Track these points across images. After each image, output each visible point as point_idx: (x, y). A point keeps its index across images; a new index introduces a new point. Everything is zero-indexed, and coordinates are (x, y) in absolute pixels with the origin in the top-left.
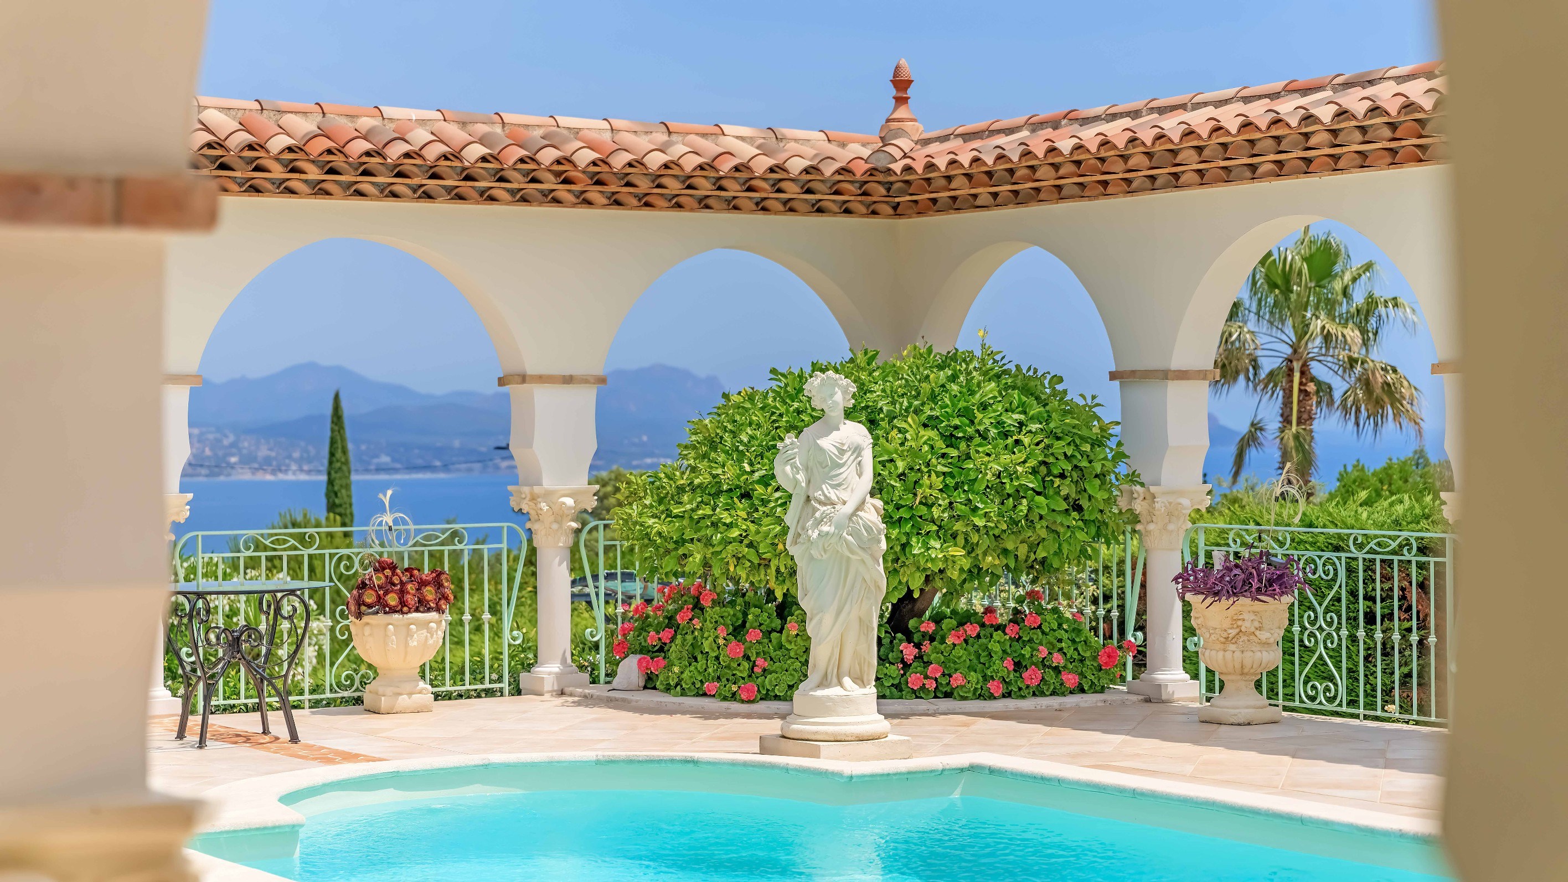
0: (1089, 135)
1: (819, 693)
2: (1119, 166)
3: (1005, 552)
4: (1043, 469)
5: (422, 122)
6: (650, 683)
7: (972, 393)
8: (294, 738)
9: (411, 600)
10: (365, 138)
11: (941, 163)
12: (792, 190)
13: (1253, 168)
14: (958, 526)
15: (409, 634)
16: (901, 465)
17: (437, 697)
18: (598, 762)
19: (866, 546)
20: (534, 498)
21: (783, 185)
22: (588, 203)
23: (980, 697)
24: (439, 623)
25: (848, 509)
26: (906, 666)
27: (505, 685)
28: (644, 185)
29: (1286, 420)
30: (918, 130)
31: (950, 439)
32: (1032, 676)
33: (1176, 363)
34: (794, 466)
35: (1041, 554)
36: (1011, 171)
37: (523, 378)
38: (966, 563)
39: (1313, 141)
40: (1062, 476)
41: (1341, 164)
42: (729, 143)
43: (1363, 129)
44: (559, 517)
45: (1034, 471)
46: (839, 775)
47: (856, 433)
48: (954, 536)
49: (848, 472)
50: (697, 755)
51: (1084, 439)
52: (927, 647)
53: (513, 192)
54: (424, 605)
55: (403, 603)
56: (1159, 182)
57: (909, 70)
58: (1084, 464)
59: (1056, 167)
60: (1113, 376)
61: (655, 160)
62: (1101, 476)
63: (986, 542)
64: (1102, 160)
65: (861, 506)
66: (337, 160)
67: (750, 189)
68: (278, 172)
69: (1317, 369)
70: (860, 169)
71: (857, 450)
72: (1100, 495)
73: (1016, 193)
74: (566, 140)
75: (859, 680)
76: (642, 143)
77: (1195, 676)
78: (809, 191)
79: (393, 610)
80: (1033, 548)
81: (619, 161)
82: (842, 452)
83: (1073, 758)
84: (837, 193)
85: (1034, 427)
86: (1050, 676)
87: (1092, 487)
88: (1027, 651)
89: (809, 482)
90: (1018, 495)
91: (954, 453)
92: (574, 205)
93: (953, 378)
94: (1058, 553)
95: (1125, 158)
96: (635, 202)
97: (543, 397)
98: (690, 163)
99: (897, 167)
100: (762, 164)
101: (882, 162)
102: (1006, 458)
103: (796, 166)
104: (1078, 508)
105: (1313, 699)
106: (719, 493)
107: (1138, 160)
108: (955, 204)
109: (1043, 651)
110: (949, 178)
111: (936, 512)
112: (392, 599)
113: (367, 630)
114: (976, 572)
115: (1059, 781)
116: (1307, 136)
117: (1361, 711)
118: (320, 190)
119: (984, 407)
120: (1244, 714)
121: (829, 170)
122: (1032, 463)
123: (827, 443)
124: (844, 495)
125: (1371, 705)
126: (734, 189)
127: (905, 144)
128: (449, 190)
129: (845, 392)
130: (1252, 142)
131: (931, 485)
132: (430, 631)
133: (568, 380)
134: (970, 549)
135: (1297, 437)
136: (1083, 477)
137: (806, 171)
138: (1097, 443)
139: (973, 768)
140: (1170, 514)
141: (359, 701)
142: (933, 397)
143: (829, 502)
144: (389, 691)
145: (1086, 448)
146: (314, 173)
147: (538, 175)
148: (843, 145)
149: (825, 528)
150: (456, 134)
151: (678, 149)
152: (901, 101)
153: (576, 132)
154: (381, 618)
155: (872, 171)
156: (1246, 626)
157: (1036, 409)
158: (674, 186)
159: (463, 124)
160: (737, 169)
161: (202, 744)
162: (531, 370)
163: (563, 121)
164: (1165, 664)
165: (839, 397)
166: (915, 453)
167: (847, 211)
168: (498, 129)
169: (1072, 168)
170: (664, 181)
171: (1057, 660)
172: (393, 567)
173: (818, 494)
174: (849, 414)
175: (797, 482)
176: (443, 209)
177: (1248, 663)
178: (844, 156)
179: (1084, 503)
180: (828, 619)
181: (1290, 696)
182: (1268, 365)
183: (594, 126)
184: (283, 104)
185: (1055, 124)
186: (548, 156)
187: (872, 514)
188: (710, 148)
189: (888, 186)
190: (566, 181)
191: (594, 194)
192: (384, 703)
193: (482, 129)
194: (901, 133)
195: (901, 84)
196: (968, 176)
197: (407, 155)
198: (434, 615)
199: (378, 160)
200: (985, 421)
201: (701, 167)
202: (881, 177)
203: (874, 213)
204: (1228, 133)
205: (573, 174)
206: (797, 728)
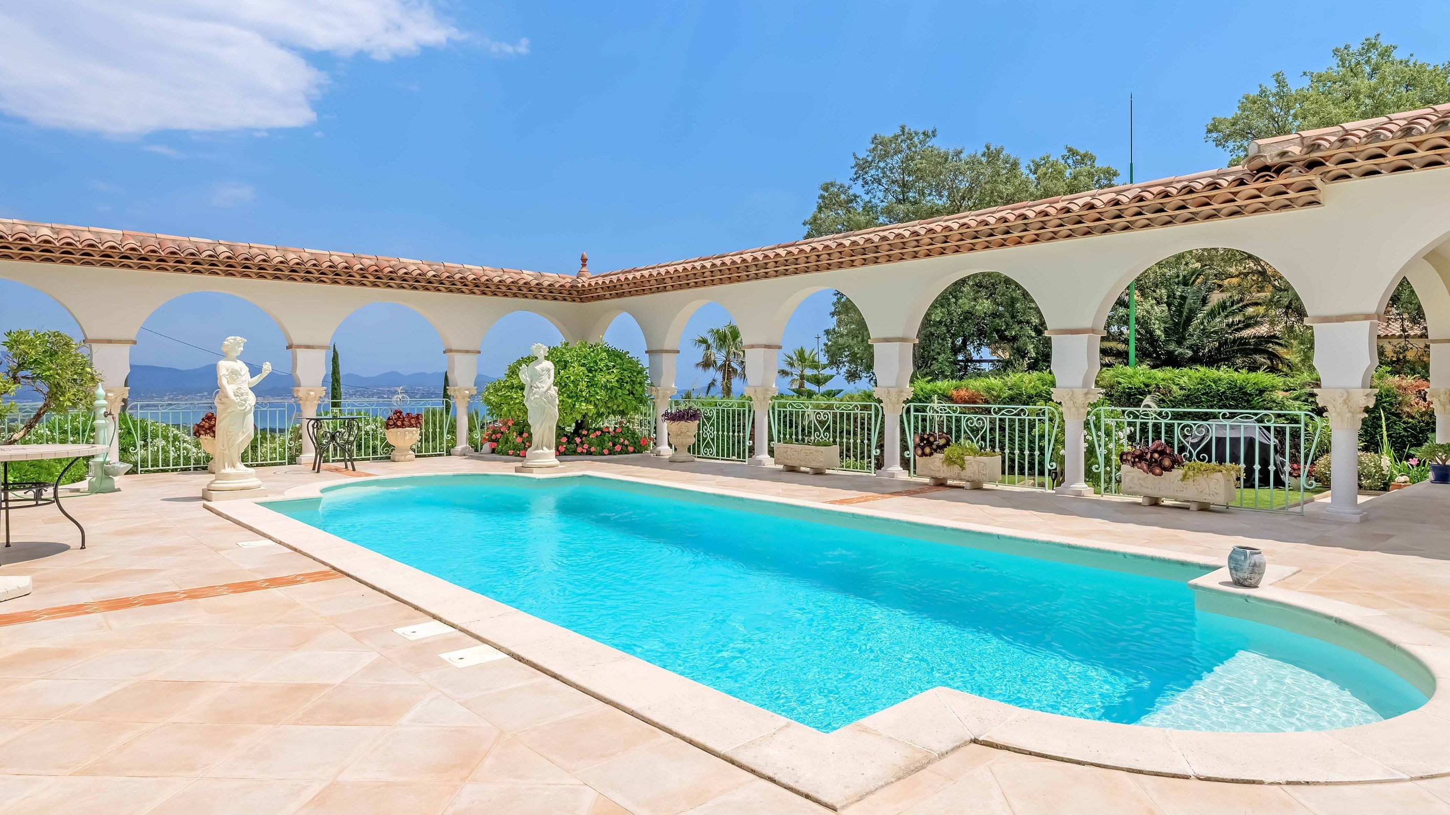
0: (638, 275)
1: (536, 451)
2: (647, 284)
3: (609, 407)
4: (620, 381)
5: (414, 264)
6: (493, 451)
7: (598, 355)
8: (354, 470)
9: (406, 423)
10: (391, 267)
11: (593, 284)
12: (545, 292)
13: (688, 284)
14: (591, 399)
15: (405, 435)
16: (572, 378)
17: (417, 456)
18: (454, 476)
19: (550, 401)
20: (455, 391)
21: (542, 290)
22: (474, 293)
23: (601, 455)
24: (417, 431)
25: (544, 389)
26: (577, 445)
27: (445, 453)
28: (493, 288)
29: (724, 378)
30: (589, 275)
31: (590, 371)
32: (618, 448)
33: (666, 347)
34: (525, 375)
35: (621, 408)
36: (615, 286)
37: (451, 351)
38: (594, 411)
39: (705, 275)
40: (627, 383)
41: (714, 283)
42: (524, 276)
43: (720, 271)
44: (464, 397)
45: (617, 381)
46: (535, 478)
47: (549, 364)
48: (591, 402)
49: (545, 377)
50: (488, 473)
51: (634, 371)
52: (584, 439)
53: (446, 288)
54: (411, 426)
55: (403, 424)
56: (660, 289)
57: (586, 256)
58: (634, 379)
59: (628, 284)
60: (646, 352)
61: (497, 279)
62: (640, 383)
63: (601, 404)
64: (642, 282)
65: (549, 389)
66: (380, 274)
67: (530, 291)
68: (358, 278)
69: (733, 364)
70: (568, 285)
71: (549, 370)
72: (640, 390)
73: (617, 294)
74: (466, 272)
75: (549, 448)
76: (492, 274)
77: (671, 448)
78: (551, 292)
79: (398, 427)
80: (618, 406)
81: (484, 279)
82: (543, 371)
83: (621, 473)
84: (561, 293)
85: (618, 367)
86: (624, 448)
87: (637, 387)
88: (617, 440)
89: (532, 381)
90: (612, 389)
91: (591, 375)
92: (469, 294)
93: (593, 352)
94: (627, 408)
95: (649, 281)
96: (491, 294)
97: (458, 357)
98: (509, 281)
99: (580, 285)
100: (534, 283)
101: (575, 284)
102: (608, 377)
103: (546, 284)
104: (632, 393)
105: (706, 454)
106: (513, 388)
107: (653, 282)
108: (599, 298)
109: (622, 440)
110: (596, 289)
111: (584, 394)
112: (399, 423)
113: (390, 434)
114: (600, 415)
115: (610, 479)
116: (703, 273)
117: (720, 457)
118: (375, 285)
119: (601, 359)
120: (683, 459)
121: (557, 285)
122: (616, 378)
123: (538, 368)
124: (543, 385)
125: (728, 455)
126: (525, 291)
127: (584, 279)
128: (423, 286)
129: (544, 351)
130: (687, 275)
131: (583, 385)
132: (413, 434)
133: (467, 352)
134: (596, 405)
135: (726, 383)
136: (634, 383)
137: (549, 285)
138: (639, 373)
139: (583, 476)
140: (664, 396)
141: (389, 458)
142: (585, 357)
143: (537, 387)
144: (398, 454)
145: (635, 374)
146: (372, 279)
147: (455, 282)
148: (564, 279)
149: (536, 396)
150: (425, 268)
151: (506, 276)
152: (584, 265)
153: (470, 270)
154: (395, 429)
155: (572, 287)
156: (683, 430)
157: (619, 361)
158: (504, 289)
159: (429, 265)
160: (525, 283)
161: (318, 471)
162: (454, 347)
163: (466, 266)
164: (662, 444)
165: (542, 352)
166: (577, 375)
167: (565, 300)
168: (442, 268)
169: (633, 285)
170: (500, 287)
171: (626, 442)
172: (401, 413)
173: (535, 385)
174: (547, 358)
175: (527, 381)
176: (421, 293)
177: (684, 442)
178: (563, 282)
179: (634, 392)
180: (538, 426)
181: (699, 452)
182: (719, 363)
183: (477, 269)
184: (363, 256)
185: (630, 272)
186: (458, 276)
187: (554, 391)
188: (517, 277)
189: (578, 292)
190: (465, 285)
191: (476, 290)
192: (397, 458)
193: (436, 267)
194: (583, 275)
195: (584, 260)
196: (602, 288)
197: (406, 273)
198: (415, 428)
199: (395, 275)
200: (602, 365)
201: (512, 282)
202: (575, 289)
203: (574, 301)
204: (679, 272)
205: (467, 283)
206: (529, 464)
